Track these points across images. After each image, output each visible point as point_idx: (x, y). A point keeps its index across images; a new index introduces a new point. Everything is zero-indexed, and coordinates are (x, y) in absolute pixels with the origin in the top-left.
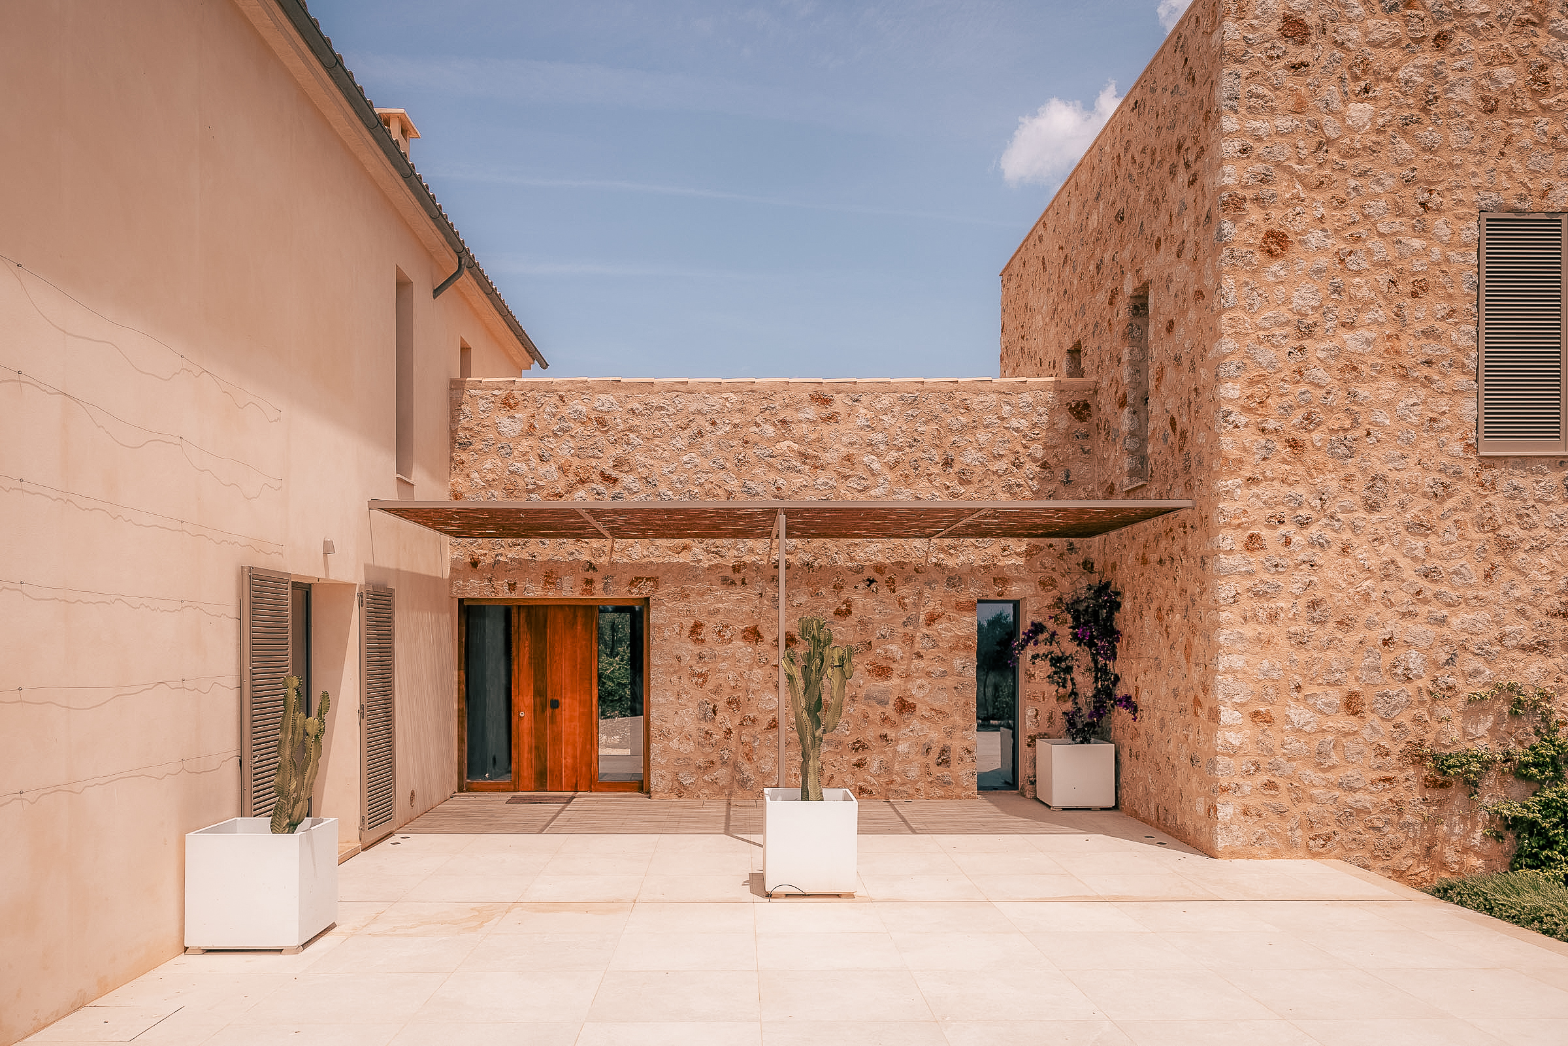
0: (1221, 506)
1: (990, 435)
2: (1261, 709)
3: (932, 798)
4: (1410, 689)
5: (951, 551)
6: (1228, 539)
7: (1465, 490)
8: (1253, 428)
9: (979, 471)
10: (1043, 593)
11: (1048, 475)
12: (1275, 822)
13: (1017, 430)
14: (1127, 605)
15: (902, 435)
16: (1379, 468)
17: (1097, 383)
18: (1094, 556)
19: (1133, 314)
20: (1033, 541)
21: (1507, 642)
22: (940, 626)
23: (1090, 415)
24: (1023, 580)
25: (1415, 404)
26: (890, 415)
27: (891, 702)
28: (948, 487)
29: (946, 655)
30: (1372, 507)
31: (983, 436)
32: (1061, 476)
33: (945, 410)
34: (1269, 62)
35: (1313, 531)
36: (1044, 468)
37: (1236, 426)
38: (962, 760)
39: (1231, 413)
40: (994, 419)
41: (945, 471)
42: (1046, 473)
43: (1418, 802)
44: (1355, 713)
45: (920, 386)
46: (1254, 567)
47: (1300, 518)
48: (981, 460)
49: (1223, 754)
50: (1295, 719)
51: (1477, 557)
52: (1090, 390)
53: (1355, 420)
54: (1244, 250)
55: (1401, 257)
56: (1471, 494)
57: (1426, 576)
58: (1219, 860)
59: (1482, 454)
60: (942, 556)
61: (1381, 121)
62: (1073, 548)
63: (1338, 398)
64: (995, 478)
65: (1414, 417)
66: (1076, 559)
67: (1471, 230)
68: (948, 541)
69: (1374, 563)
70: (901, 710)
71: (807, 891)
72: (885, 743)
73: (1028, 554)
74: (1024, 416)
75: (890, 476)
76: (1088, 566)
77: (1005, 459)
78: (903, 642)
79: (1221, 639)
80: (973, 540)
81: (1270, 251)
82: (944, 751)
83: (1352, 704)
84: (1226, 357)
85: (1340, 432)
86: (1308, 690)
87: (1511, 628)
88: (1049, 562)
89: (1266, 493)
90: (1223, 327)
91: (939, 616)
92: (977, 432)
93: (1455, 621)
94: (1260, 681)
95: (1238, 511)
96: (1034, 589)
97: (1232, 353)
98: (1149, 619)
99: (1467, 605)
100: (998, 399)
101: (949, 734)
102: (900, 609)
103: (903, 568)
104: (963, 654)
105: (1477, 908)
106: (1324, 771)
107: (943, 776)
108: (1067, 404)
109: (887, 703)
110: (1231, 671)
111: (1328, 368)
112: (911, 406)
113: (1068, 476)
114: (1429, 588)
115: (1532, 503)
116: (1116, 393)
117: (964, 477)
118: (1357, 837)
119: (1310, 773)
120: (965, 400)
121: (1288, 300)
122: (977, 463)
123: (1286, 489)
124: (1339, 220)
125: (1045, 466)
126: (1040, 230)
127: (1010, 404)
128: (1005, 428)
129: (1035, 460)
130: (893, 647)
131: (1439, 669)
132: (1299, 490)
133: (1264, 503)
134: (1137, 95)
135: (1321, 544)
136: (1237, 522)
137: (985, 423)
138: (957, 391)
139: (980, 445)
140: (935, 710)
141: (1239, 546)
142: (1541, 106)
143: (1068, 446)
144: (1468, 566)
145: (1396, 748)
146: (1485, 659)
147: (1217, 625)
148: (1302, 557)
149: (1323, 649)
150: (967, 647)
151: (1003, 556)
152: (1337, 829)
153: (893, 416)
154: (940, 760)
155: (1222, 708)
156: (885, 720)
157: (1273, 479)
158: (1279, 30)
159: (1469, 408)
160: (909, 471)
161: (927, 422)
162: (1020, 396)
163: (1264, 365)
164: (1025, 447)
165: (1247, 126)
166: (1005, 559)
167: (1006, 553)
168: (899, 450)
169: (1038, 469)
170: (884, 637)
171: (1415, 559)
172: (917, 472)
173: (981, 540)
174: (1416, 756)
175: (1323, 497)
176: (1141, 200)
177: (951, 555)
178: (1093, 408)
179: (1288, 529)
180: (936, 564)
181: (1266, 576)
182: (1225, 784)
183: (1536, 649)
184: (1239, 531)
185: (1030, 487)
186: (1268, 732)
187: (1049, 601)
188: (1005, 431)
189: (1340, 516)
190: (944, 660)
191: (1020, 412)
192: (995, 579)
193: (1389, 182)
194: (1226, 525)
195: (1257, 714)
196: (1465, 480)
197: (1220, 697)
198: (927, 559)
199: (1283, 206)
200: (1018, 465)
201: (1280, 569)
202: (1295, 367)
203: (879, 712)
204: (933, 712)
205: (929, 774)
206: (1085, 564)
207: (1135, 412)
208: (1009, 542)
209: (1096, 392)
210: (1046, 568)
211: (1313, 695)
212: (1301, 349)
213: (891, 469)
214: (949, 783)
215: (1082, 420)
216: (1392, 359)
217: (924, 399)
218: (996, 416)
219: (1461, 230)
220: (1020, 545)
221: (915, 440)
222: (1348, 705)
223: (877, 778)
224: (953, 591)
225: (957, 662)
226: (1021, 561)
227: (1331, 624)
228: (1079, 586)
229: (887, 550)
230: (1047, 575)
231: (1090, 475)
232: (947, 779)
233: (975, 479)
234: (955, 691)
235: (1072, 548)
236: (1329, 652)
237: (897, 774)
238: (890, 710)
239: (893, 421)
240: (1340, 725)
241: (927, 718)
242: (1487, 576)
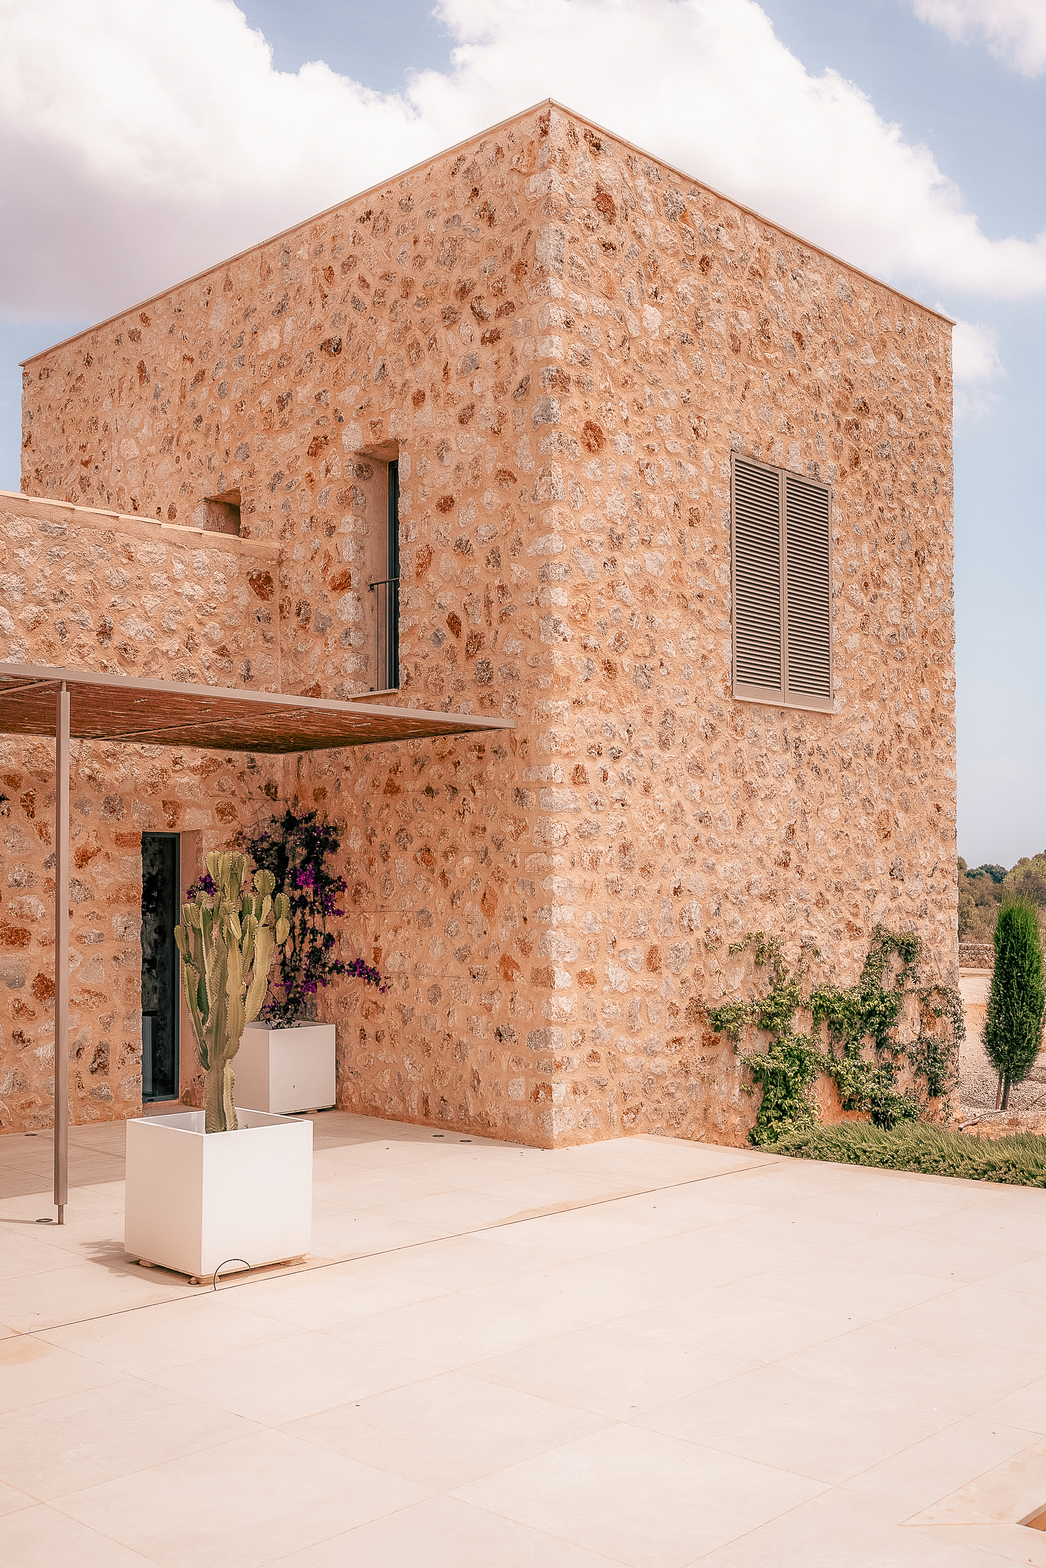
0: (553, 730)
1: (158, 600)
2: (586, 969)
3: (85, 1122)
4: (691, 939)
5: (109, 760)
6: (559, 769)
7: (725, 732)
8: (576, 644)
9: (145, 649)
10: (220, 825)
11: (227, 665)
12: (597, 1098)
13: (191, 598)
14: (353, 842)
15: (44, 582)
16: (670, 703)
17: (282, 552)
18: (278, 777)
19: (358, 476)
20: (210, 753)
21: (754, 892)
22: (97, 867)
23: (272, 592)
24: (199, 807)
25: (692, 639)
26: (27, 550)
27: (29, 983)
28: (106, 667)
29: (103, 911)
30: (664, 744)
31: (150, 601)
32: (240, 668)
33: (102, 556)
34: (586, 232)
35: (624, 767)
36: (221, 655)
37: (565, 640)
38: (124, 1062)
39: (560, 622)
40: (162, 579)
41: (101, 643)
42: (223, 662)
43: (698, 1062)
44: (655, 969)
45: (68, 514)
46: (581, 804)
47: (614, 750)
48: (148, 634)
49: (557, 1024)
50: (612, 978)
51: (733, 803)
52: (272, 560)
53: (653, 648)
54: (570, 437)
55: (681, 481)
56: (730, 739)
57: (701, 821)
58: (555, 1150)
59: (737, 698)
60: (97, 766)
61: (667, 332)
62: (254, 766)
63: (639, 623)
64: (164, 661)
65: (691, 652)
66: (256, 782)
67: (727, 470)
68: (105, 745)
69: (665, 805)
70: (42, 994)
71: (253, 1264)
72: (20, 1046)
73: (204, 770)
74: (199, 581)
75: (28, 643)
76: (270, 790)
77: (176, 637)
78: (45, 892)
79: (554, 887)
80: (137, 746)
81: (589, 445)
82: (100, 1051)
83: (653, 962)
84: (555, 556)
85: (642, 659)
86: (622, 945)
87: (755, 876)
88: (229, 783)
89: (589, 719)
90: (554, 522)
91: (94, 854)
92: (143, 593)
93: (720, 869)
94: (585, 935)
95: (567, 738)
96: (211, 819)
97: (561, 553)
98: (403, 864)
99: (727, 852)
100: (168, 553)
101: (107, 1026)
102: (42, 842)
103: (45, 781)
104: (125, 908)
105: (840, 1160)
106: (633, 1035)
107: (100, 1088)
108: (248, 573)
109: (23, 984)
110: (563, 925)
111: (633, 586)
112: (57, 542)
113: (248, 670)
114: (705, 834)
115: (764, 751)
116: (325, 570)
117: (126, 656)
118: (657, 1105)
119: (623, 1040)
120: (128, 545)
121: (603, 505)
122: (142, 637)
123: (602, 716)
124: (639, 427)
125: (222, 652)
126: (135, 324)
127: (182, 562)
128: (176, 593)
129: (211, 643)
130: (32, 900)
131: (711, 919)
132: (613, 719)
133: (586, 731)
134: (374, 203)
135: (628, 781)
136: (566, 750)
137: (153, 582)
138: (117, 530)
139: (146, 612)
140: (89, 992)
141: (567, 780)
142: (765, 358)
143: (248, 629)
144: (728, 812)
145: (683, 1005)
146: (739, 908)
147: (547, 871)
148: (616, 795)
149: (631, 899)
150: (130, 899)
151: (174, 771)
152: (643, 1100)
153: (33, 553)
154: (95, 1066)
155: (556, 969)
156: (20, 1010)
157: (593, 704)
158: (594, 200)
159: (727, 649)
160: (55, 637)
161: (78, 569)
162: (194, 552)
163: (586, 572)
164: (201, 624)
165: (570, 296)
166: (176, 775)
167: (178, 767)
168: (40, 603)
169: (215, 656)
170: (18, 883)
171: (693, 801)
172: (65, 640)
173: (147, 746)
174: (698, 1011)
175: (630, 729)
176: (382, 337)
177: (109, 765)
178: (276, 584)
179: (604, 762)
180: (90, 777)
181: (587, 814)
182: (559, 1059)
183: (769, 898)
184: (567, 760)
185: (206, 679)
186: (592, 995)
187: (229, 836)
188: (176, 598)
189: (642, 751)
190: (99, 917)
191: (194, 575)
192: (165, 803)
193: (673, 398)
194: (559, 752)
195: (583, 974)
196: (724, 723)
197: (554, 956)
198: (77, 770)
199: (598, 398)
200: (190, 646)
201: (600, 808)
202: (609, 580)
203: (12, 998)
204: (86, 996)
205: (81, 1087)
206: (268, 787)
207: (359, 599)
208: (182, 752)
209: (280, 563)
210: (224, 791)
211: (626, 950)
212: (614, 562)
213: (30, 630)
214: (108, 1098)
215: (264, 597)
216: (677, 588)
217: (74, 535)
218: (165, 576)
219: (720, 465)
220: (194, 756)
221: (62, 592)
222: (649, 960)
223: (8, 1101)
224: (112, 819)
225: (118, 921)
226: (195, 779)
227: (637, 871)
228: (261, 817)
229: (24, 753)
230: (227, 800)
231: (273, 672)
232: (105, 1091)
233: (140, 659)
234: (114, 963)
235: (252, 765)
236: (636, 902)
237: (37, 1091)
238: (26, 995)
239: (33, 560)
240: (645, 984)
241: (78, 1005)
242: (740, 823)
